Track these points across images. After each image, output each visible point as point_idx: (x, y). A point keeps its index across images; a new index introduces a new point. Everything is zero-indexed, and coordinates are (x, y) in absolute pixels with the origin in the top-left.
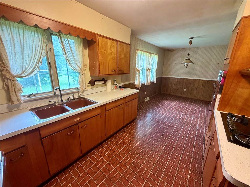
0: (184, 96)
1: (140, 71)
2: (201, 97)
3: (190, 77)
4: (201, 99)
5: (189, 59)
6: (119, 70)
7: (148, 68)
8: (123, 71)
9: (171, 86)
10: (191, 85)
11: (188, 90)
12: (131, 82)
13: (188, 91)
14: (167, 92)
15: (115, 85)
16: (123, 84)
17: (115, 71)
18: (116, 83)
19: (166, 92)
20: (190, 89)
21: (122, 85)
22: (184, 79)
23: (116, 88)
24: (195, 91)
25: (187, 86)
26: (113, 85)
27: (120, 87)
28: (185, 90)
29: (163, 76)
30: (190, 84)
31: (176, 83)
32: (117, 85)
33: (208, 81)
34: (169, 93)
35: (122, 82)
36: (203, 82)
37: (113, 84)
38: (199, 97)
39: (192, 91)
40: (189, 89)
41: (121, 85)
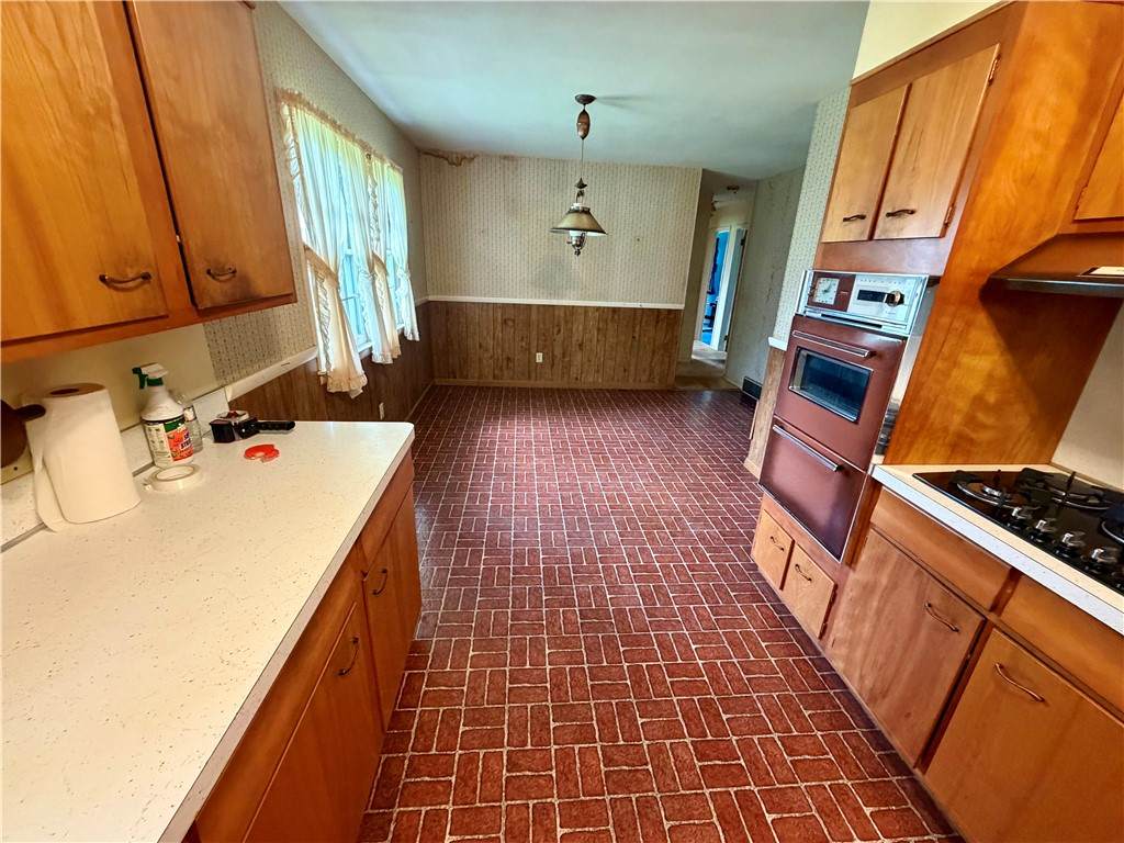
0: (541, 384)
1: (337, 270)
2: (600, 380)
3: (550, 295)
4: (600, 387)
5: (586, 212)
6: (199, 267)
7: (374, 255)
8: (245, 280)
9: (480, 346)
10: (559, 331)
11: (553, 355)
12: (290, 361)
13: (551, 360)
14: (466, 377)
15: (171, 425)
16: (231, 392)
17: (146, 277)
18: (167, 409)
19: (461, 377)
20: (558, 352)
21: (234, 404)
22: (529, 306)
23: (183, 448)
24: (578, 358)
25: (545, 341)
26: (138, 433)
27: (223, 432)
28: (539, 358)
29: (431, 298)
30: (556, 331)
31: (499, 328)
32: (189, 415)
33: (615, 310)
34: (472, 381)
35: (223, 375)
36: (597, 314)
37: (136, 416)
38: (591, 380)
39: (567, 359)
40: (556, 353)
41: (216, 407)
